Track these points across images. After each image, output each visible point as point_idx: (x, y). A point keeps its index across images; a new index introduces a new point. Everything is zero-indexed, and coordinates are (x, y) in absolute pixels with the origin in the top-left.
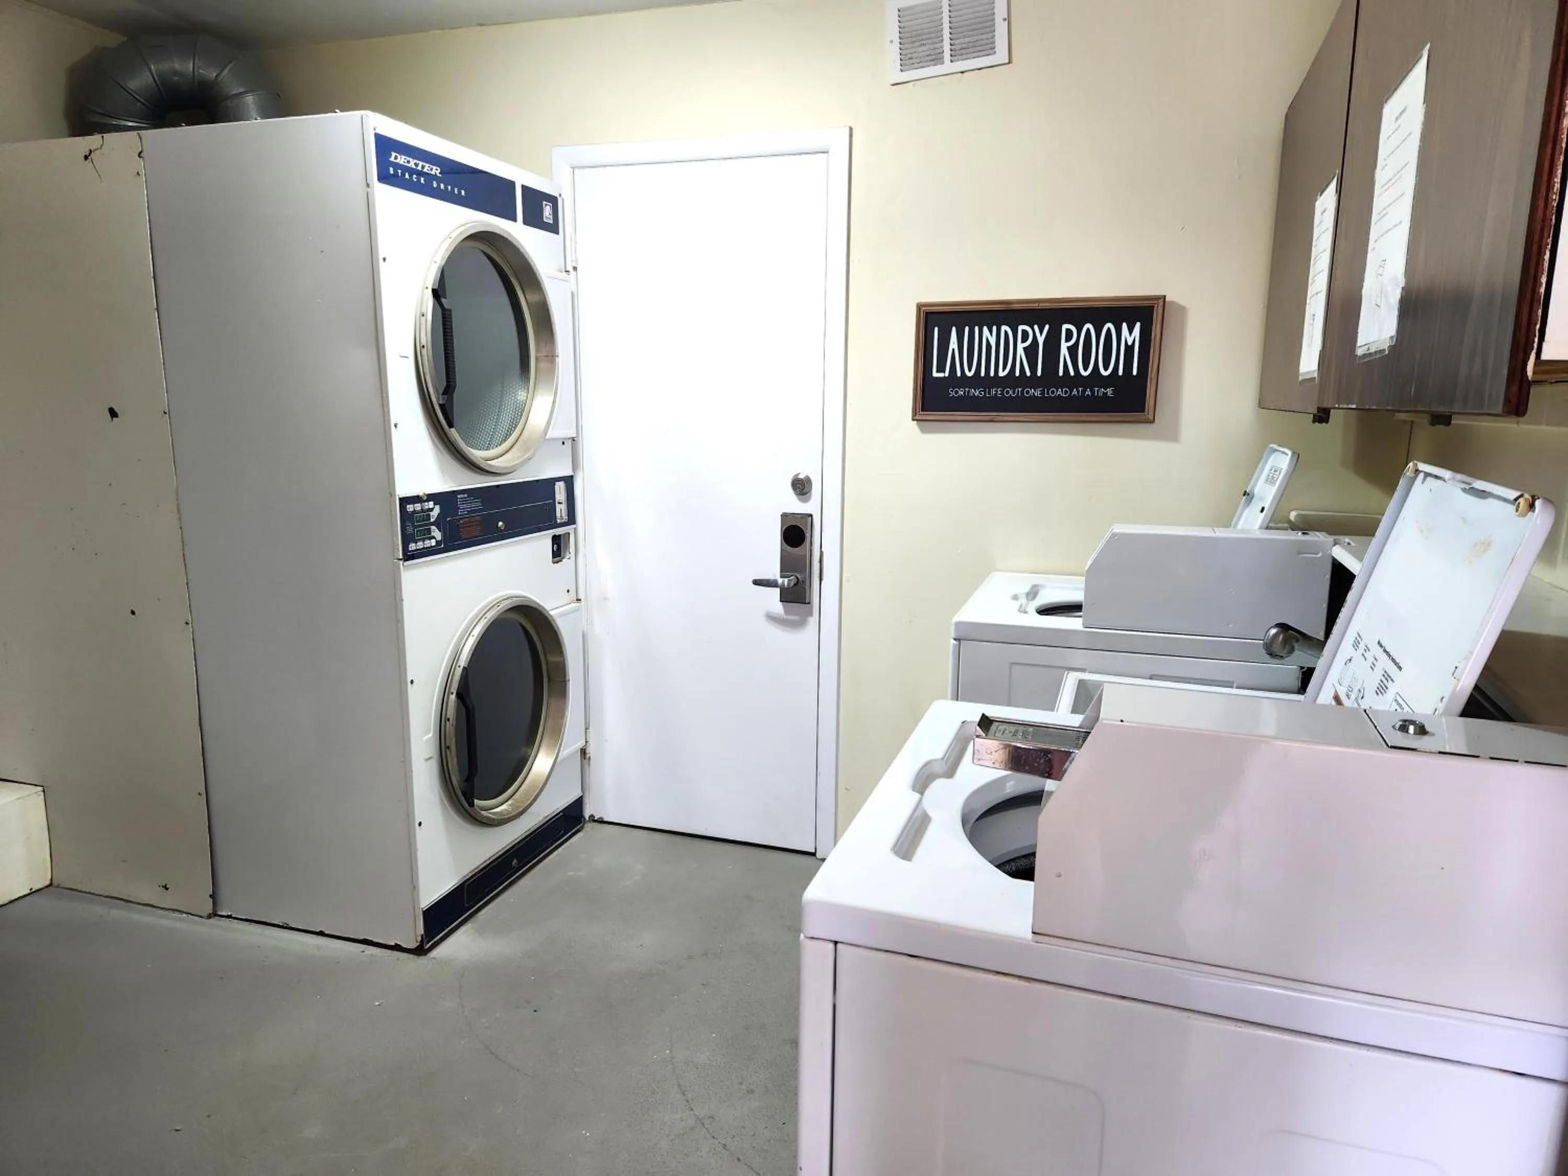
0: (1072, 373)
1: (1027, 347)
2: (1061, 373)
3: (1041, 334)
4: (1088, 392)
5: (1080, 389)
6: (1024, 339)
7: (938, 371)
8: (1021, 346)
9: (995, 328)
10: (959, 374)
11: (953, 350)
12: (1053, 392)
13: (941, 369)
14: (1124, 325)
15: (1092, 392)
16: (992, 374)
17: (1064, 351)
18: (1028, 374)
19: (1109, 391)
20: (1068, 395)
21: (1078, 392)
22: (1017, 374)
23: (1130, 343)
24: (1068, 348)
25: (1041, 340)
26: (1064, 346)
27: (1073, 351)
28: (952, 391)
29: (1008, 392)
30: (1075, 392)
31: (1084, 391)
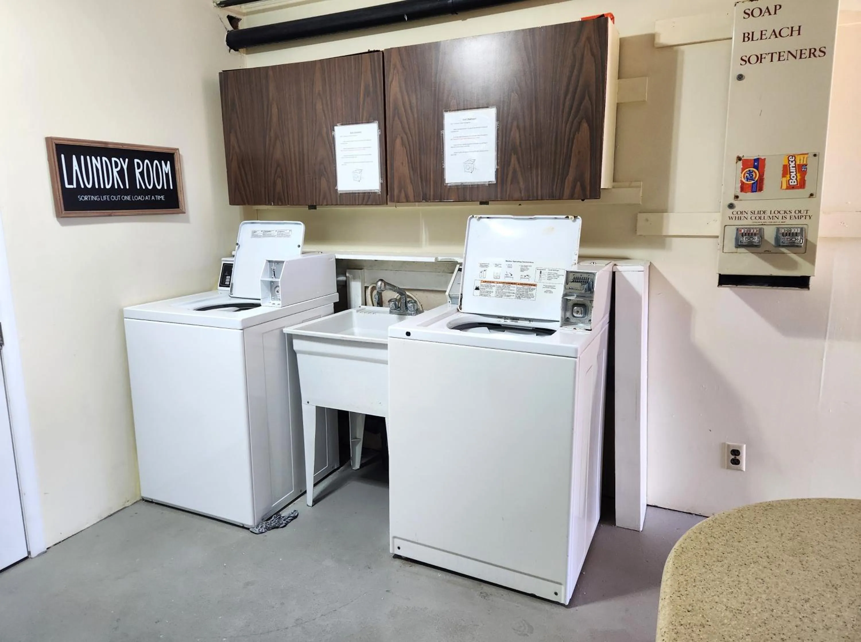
0: (144, 187)
1: (119, 171)
2: (138, 187)
3: (125, 163)
4: (153, 198)
5: (149, 196)
6: (116, 167)
7: (69, 184)
8: (115, 170)
9: (99, 158)
10: (82, 186)
11: (76, 170)
12: (136, 198)
13: (70, 182)
14: (163, 162)
15: (155, 197)
16: (102, 187)
17: (138, 175)
18: (122, 187)
19: (162, 197)
20: (144, 199)
21: (148, 197)
22: (116, 187)
23: (167, 172)
24: (140, 173)
25: (125, 167)
26: (137, 172)
27: (142, 174)
28: (80, 197)
29: (113, 198)
30: (147, 198)
31: (151, 197)
